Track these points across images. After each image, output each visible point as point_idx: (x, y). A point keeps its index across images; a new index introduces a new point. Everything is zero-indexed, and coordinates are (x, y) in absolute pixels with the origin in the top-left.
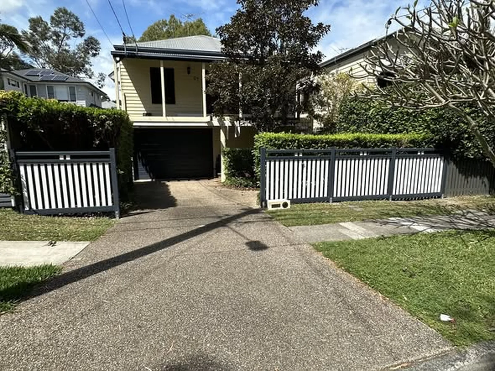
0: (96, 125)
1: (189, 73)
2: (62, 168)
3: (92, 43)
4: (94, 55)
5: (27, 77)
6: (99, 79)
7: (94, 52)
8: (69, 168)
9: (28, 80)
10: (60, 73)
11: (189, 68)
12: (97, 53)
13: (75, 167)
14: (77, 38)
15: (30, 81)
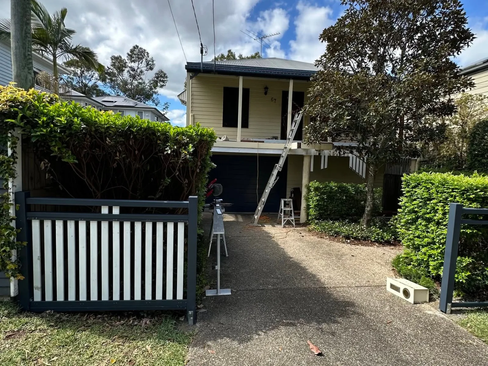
0: (169, 152)
1: (266, 93)
2: (105, 226)
3: (161, 76)
4: (162, 86)
5: (104, 103)
6: (164, 107)
7: (162, 84)
8: (116, 226)
9: (103, 105)
10: (131, 99)
11: (266, 88)
12: (165, 84)
13: (127, 226)
14: (148, 71)
15: (105, 106)
